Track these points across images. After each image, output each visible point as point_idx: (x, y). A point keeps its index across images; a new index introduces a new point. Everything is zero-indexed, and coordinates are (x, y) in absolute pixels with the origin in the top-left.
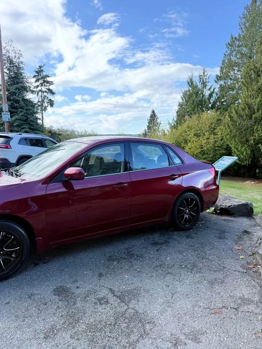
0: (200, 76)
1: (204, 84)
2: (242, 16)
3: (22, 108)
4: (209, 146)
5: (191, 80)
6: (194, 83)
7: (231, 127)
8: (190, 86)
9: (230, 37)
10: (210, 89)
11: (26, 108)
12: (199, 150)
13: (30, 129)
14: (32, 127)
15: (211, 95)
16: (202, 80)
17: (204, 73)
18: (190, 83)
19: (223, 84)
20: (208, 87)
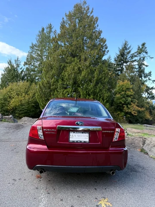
0: (15, 60)
1: (18, 65)
2: (37, 35)
4: (25, 101)
8: (9, 65)
9: (31, 44)
10: (21, 69)
12: (20, 103)
15: (22, 72)
16: (16, 63)
17: (18, 59)
18: (10, 63)
19: (28, 67)
20: (20, 68)
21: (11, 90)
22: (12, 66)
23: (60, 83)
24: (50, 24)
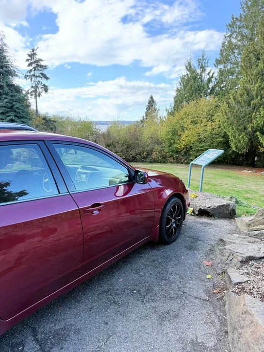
0: (199, 60)
1: (203, 69)
3: (7, 94)
4: (205, 133)
5: (189, 64)
6: (192, 67)
7: (229, 114)
8: (188, 70)
9: (231, 18)
10: (209, 73)
11: (11, 94)
12: (196, 138)
13: (16, 116)
14: (18, 115)
15: (210, 80)
16: (200, 64)
17: (203, 57)
18: (189, 67)
19: (223, 68)
20: (207, 72)
21: (184, 116)
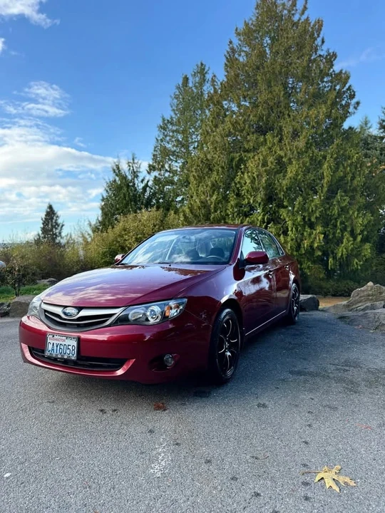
0: (129, 163)
1: (135, 174)
2: (173, 96)
5: (118, 167)
6: (122, 171)
8: (117, 175)
9: (161, 119)
10: (142, 181)
15: (144, 189)
16: (131, 168)
17: (133, 160)
18: (117, 171)
19: (157, 175)
20: (140, 179)
21: (123, 233)
22: (124, 178)
23: (232, 203)
24: (202, 64)
